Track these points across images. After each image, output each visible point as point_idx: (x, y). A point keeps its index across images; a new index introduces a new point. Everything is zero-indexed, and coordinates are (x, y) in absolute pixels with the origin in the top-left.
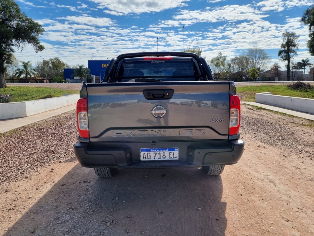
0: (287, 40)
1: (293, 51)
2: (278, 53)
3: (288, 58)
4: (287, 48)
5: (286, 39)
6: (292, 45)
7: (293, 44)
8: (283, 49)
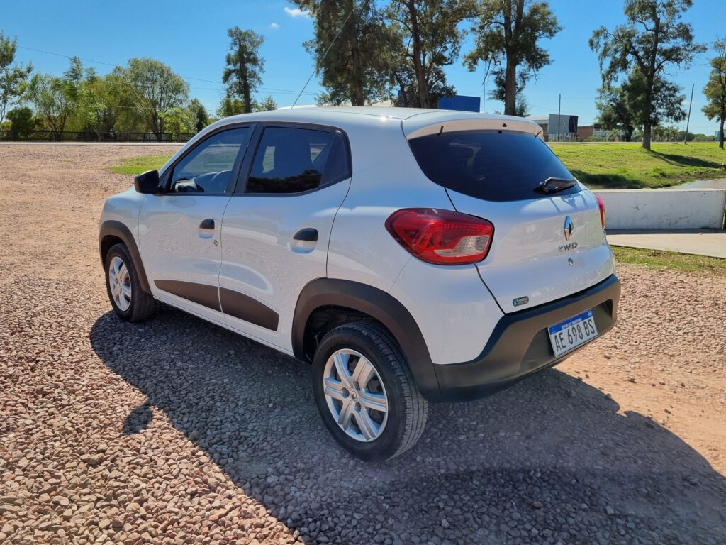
0: (238, 46)
1: (254, 75)
2: (223, 75)
3: (245, 89)
4: (239, 65)
5: (235, 44)
6: (249, 60)
7: (252, 56)
8: (231, 67)
